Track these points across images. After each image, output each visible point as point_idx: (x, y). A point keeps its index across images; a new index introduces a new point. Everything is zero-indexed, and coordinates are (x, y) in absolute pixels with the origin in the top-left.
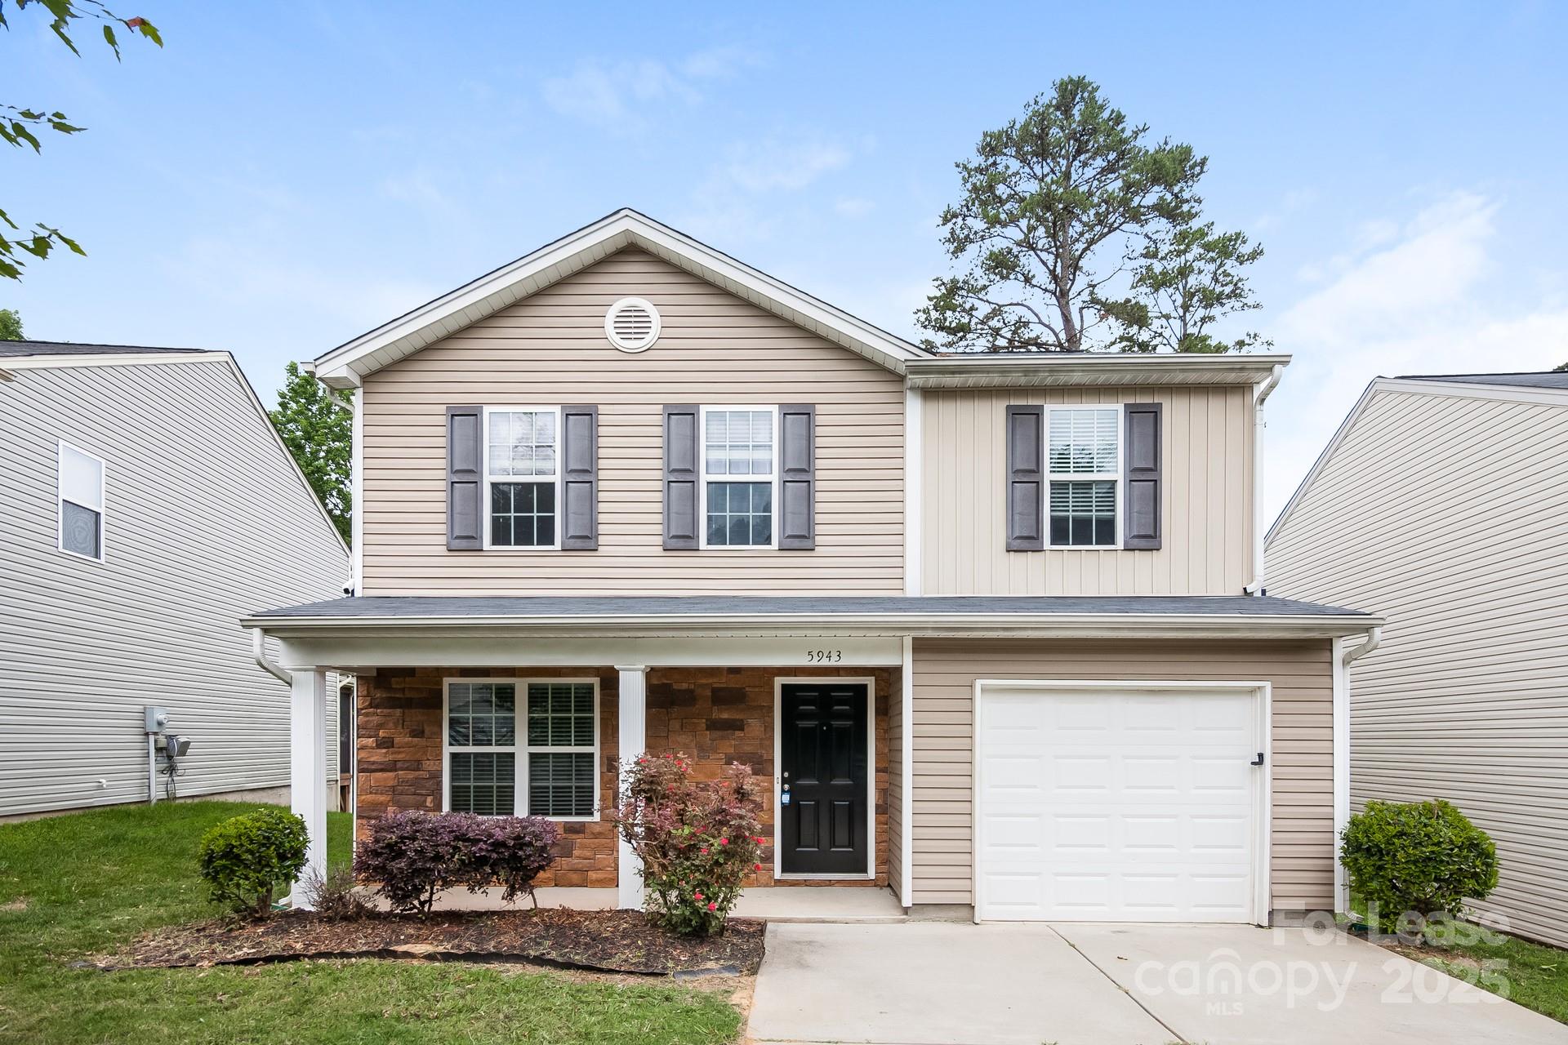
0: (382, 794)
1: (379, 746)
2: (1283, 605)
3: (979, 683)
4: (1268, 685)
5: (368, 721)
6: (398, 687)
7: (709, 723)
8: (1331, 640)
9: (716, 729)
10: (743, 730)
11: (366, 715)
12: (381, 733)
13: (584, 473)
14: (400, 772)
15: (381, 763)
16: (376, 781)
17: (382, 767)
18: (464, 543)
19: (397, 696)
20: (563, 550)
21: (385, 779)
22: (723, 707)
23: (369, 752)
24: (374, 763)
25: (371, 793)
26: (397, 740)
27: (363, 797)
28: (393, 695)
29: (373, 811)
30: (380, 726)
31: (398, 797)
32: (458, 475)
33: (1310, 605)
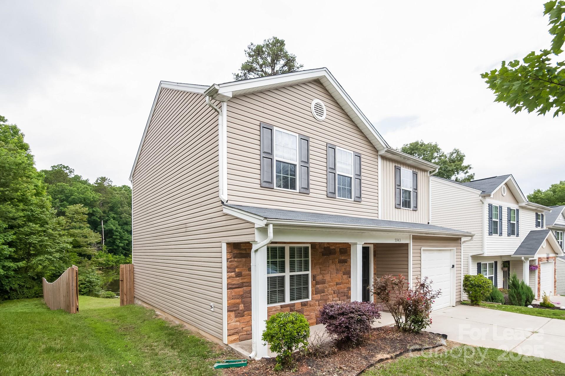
0: (237, 299)
1: (237, 276)
2: (434, 227)
3: (423, 248)
4: (455, 248)
5: (232, 264)
6: (243, 248)
7: (339, 261)
8: (461, 238)
9: (341, 263)
10: (347, 263)
11: (230, 262)
12: (237, 270)
13: (306, 163)
14: (244, 288)
15: (237, 284)
16: (236, 293)
17: (237, 286)
18: (267, 185)
19: (243, 252)
20: (299, 193)
21: (239, 292)
22: (343, 255)
23: (232, 279)
24: (234, 284)
25: (233, 299)
26: (243, 273)
27: (230, 301)
28: (240, 252)
29: (234, 307)
30: (237, 267)
31: (244, 299)
32: (265, 154)
33: (441, 227)
